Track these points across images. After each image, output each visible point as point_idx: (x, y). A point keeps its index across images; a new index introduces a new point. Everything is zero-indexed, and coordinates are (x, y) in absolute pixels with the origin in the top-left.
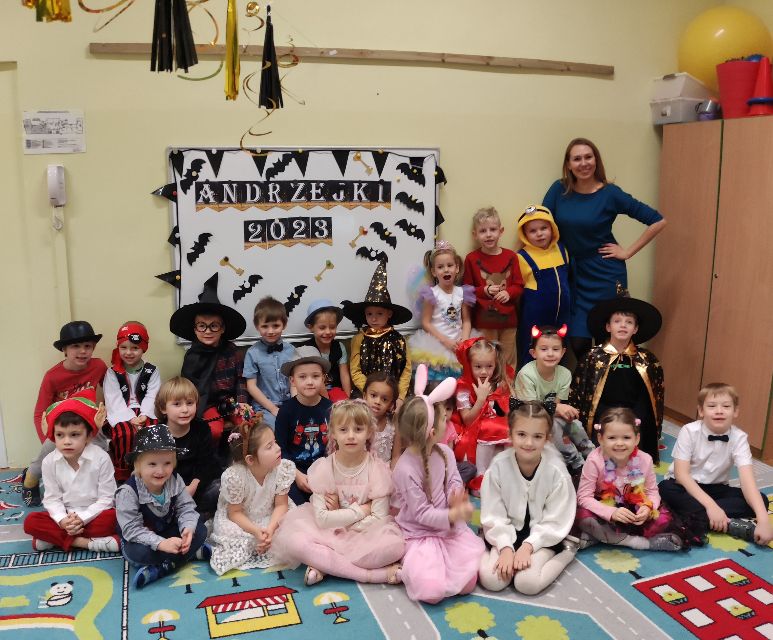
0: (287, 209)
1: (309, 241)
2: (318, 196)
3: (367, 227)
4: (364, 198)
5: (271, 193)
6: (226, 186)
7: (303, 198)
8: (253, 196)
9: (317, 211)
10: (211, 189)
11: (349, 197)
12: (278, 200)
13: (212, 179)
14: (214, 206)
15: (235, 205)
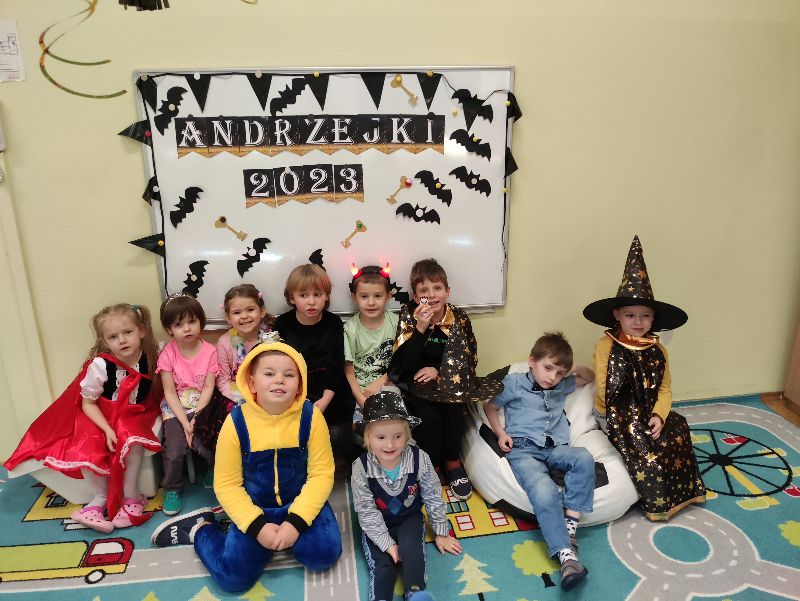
0: (301, 153)
2: (343, 136)
3: (411, 177)
4: (407, 139)
5: (278, 133)
6: (216, 124)
7: (322, 140)
8: (254, 136)
9: (342, 156)
10: (197, 127)
11: (386, 138)
12: (289, 142)
13: (197, 113)
14: (202, 150)
15: (230, 149)
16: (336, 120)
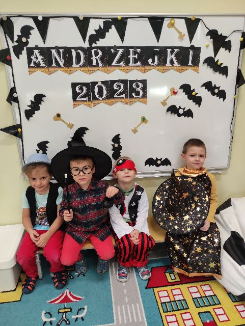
0: (108, 72)
1: (128, 100)
2: (135, 61)
3: (177, 88)
4: (176, 63)
5: (93, 58)
6: (53, 51)
7: (122, 63)
8: (78, 61)
9: (134, 74)
10: (41, 54)
11: (163, 62)
12: (100, 64)
13: (41, 44)
14: (44, 69)
15: (62, 69)
16: (131, 50)
